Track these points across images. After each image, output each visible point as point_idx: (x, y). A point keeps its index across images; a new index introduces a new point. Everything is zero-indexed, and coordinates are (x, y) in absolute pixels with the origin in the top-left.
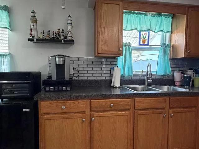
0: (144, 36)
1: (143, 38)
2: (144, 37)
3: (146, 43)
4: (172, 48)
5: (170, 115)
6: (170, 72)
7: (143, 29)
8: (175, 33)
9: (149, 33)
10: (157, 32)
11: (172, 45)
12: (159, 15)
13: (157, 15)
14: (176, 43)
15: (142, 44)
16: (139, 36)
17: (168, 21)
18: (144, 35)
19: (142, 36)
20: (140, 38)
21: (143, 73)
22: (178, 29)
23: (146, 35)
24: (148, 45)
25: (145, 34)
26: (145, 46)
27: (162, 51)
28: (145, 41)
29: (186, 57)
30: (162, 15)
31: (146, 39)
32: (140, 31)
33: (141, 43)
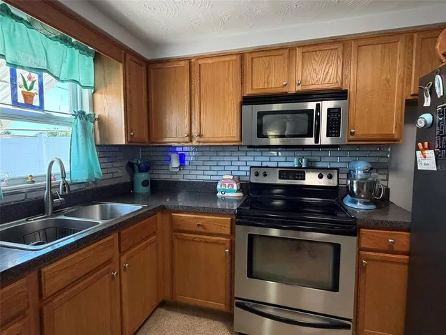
0: (29, 83)
1: (26, 88)
2: (28, 87)
3: (36, 102)
4: (97, 122)
5: (122, 268)
6: (98, 173)
7: (25, 64)
8: (101, 93)
9: (40, 77)
10: (62, 81)
11: (97, 117)
12: (65, 41)
13: (61, 39)
14: (107, 115)
15: (22, 104)
16: (12, 80)
17: (87, 63)
18: (26, 79)
19: (19, 81)
20: (14, 87)
21: (33, 182)
22: (108, 87)
23: (34, 82)
24: (41, 107)
25: (30, 78)
26: (31, 109)
27: (80, 127)
28: (32, 96)
29: (127, 143)
30: (72, 45)
31: (32, 91)
32: (13, 67)
33: (21, 99)
